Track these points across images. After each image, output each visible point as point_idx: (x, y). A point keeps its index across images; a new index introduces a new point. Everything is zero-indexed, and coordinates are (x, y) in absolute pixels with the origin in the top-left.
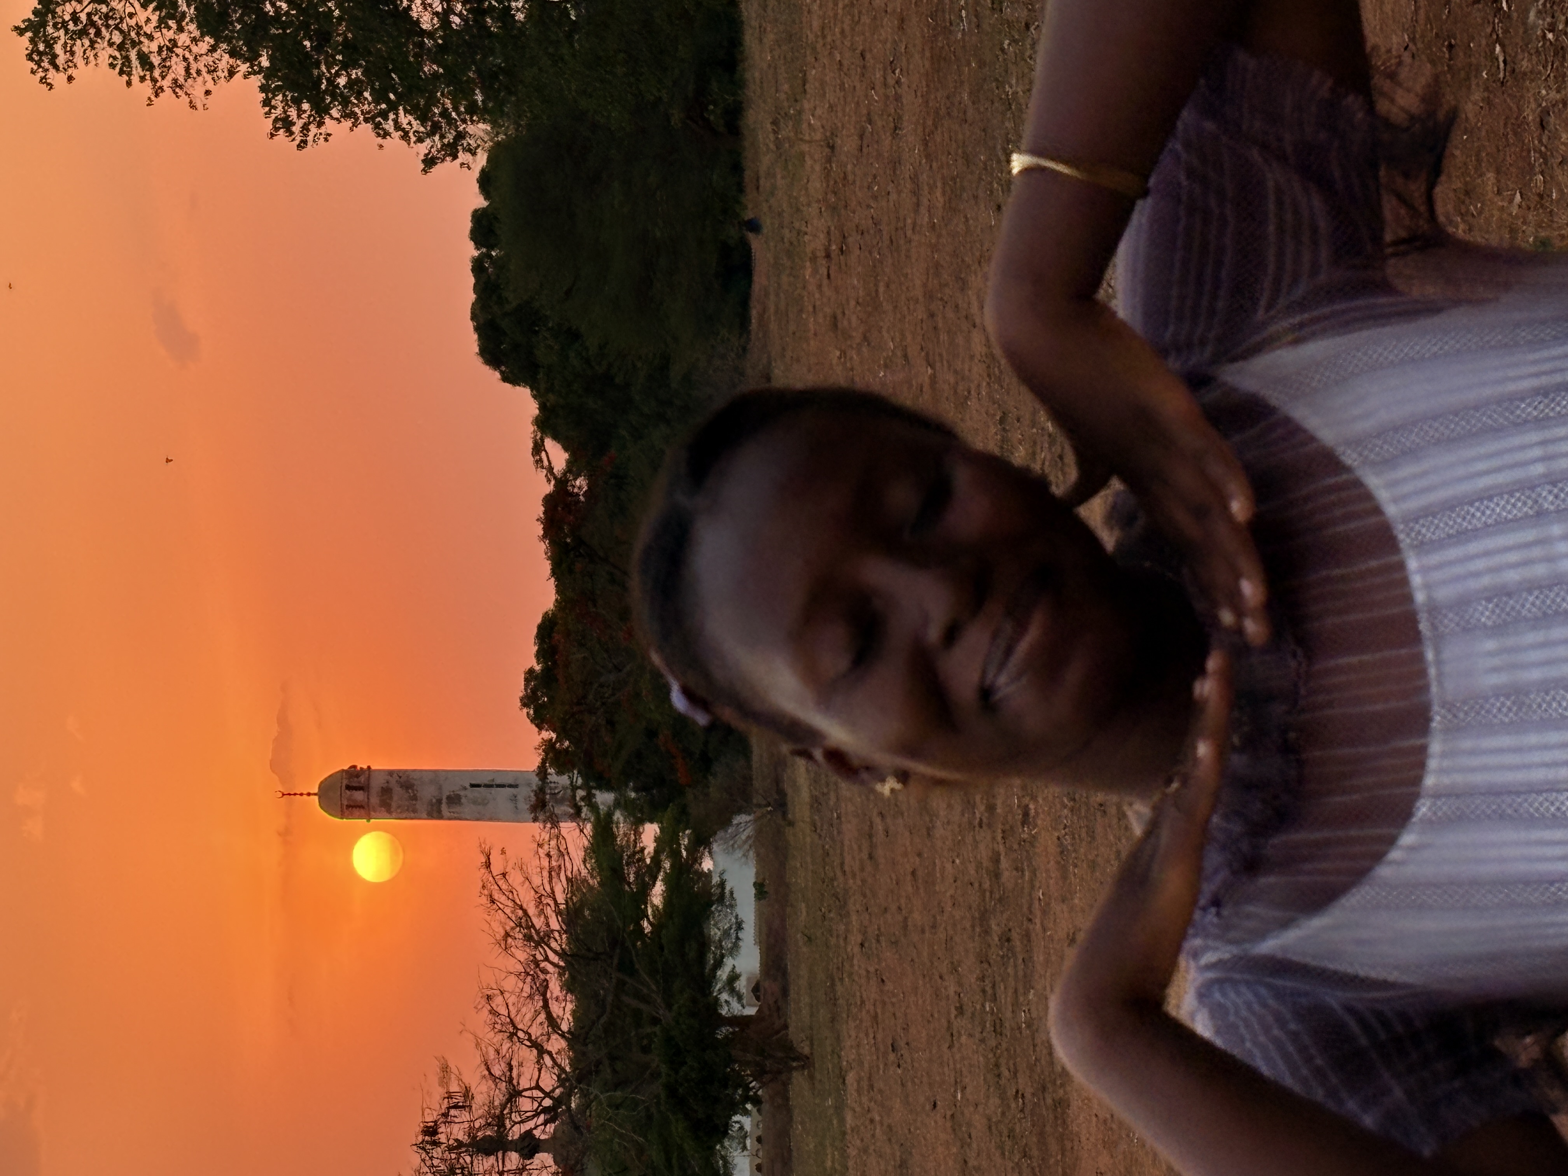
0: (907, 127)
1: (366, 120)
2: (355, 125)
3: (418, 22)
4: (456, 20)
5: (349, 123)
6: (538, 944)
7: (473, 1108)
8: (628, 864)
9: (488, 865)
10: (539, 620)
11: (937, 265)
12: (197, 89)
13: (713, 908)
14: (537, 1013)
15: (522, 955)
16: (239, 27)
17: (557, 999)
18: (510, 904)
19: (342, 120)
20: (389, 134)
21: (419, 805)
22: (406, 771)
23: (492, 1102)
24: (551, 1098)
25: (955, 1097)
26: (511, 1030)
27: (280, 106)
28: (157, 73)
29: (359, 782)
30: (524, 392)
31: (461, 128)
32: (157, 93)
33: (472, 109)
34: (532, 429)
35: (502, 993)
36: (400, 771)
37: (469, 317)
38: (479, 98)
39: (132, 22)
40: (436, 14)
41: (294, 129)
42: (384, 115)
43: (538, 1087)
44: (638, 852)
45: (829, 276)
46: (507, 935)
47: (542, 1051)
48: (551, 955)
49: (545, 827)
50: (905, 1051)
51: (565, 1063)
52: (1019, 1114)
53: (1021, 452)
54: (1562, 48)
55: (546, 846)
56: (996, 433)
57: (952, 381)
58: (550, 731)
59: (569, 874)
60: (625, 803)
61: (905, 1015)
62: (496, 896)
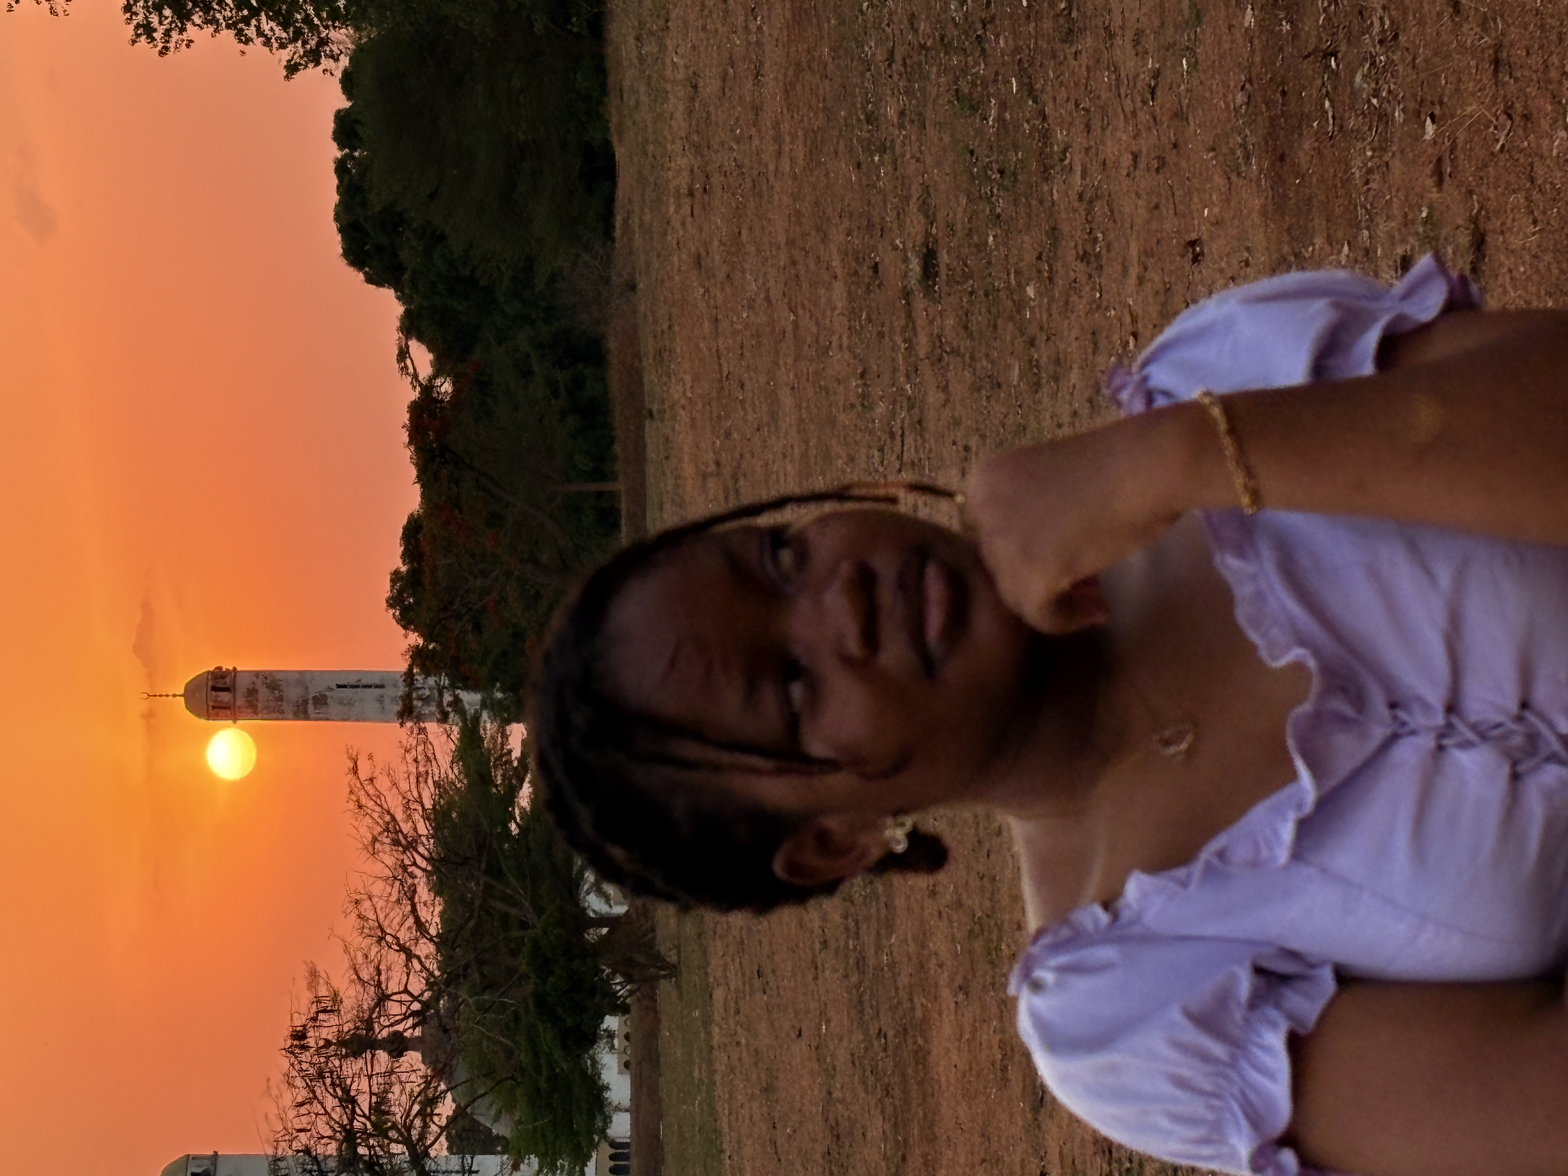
0: (770, 74)
1: (228, 27)
2: (217, 31)
5: (211, 29)
6: (406, 849)
7: (342, 1012)
8: (495, 767)
9: (355, 770)
10: (405, 521)
11: (798, 214)
14: (405, 918)
15: (389, 860)
17: (425, 902)
18: (378, 809)
19: (205, 26)
20: (252, 40)
21: (285, 706)
22: (272, 671)
23: (360, 1006)
24: (420, 1002)
25: (820, 1029)
26: (380, 934)
27: (142, 12)
29: (225, 683)
30: (388, 294)
31: (323, 35)
33: (335, 16)
34: (397, 336)
35: (370, 897)
36: (266, 671)
37: (332, 218)
38: (341, 4)
41: (155, 35)
42: (246, 21)
43: (406, 991)
44: (506, 754)
45: (692, 215)
46: (375, 840)
47: (410, 955)
48: (419, 861)
49: (412, 733)
50: (771, 978)
51: (433, 966)
52: (882, 1055)
53: (881, 408)
54: (1386, 115)
55: (414, 752)
56: (857, 386)
57: (814, 330)
58: (416, 634)
59: (436, 778)
60: (491, 704)
61: (771, 944)
62: (364, 802)
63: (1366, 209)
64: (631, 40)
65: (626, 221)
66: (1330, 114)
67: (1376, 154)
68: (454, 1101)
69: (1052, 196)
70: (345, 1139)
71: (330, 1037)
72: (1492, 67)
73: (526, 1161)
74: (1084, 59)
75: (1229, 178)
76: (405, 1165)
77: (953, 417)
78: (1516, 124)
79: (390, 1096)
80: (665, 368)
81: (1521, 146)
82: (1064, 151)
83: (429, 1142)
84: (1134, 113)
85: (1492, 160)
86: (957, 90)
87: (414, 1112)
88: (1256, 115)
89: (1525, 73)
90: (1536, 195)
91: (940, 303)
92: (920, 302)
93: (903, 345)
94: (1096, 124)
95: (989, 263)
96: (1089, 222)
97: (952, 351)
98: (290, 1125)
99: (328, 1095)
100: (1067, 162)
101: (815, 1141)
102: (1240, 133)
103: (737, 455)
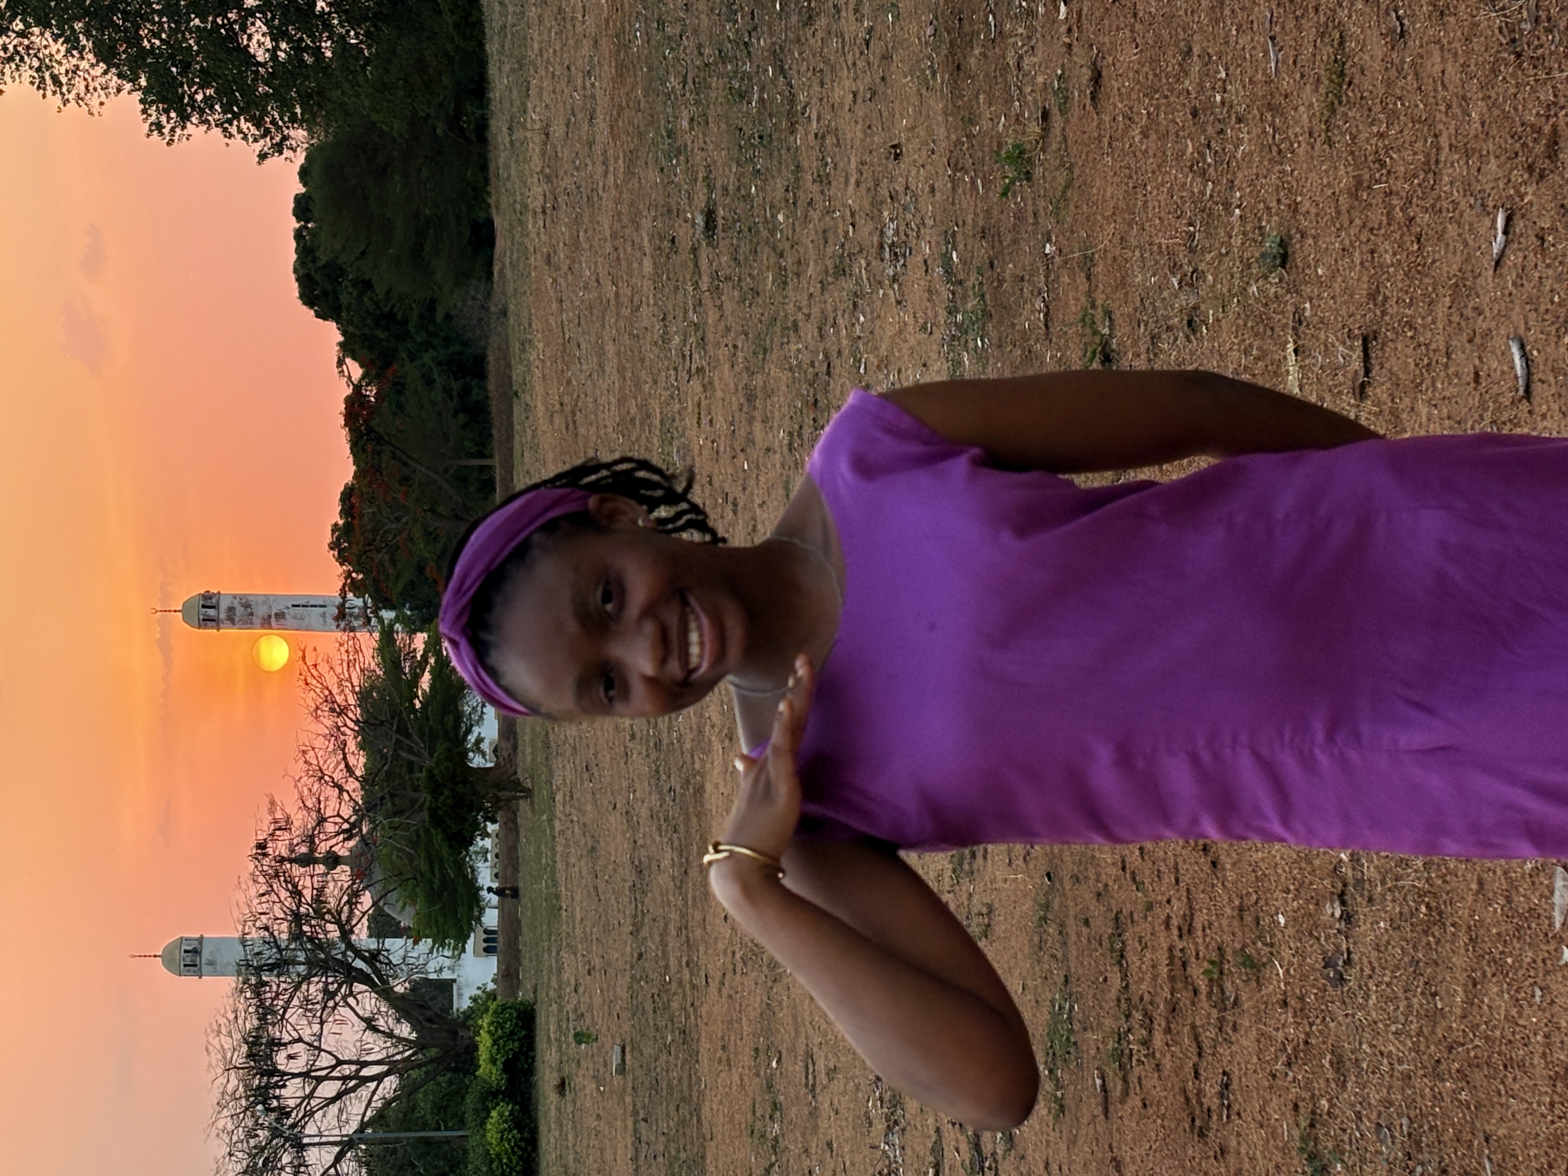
0: (600, 117)
1: (217, 126)
2: (209, 128)
3: (254, 57)
4: (282, 55)
5: (205, 127)
6: (339, 715)
7: (293, 830)
8: (405, 660)
9: (304, 658)
10: (342, 487)
11: (619, 213)
12: (94, 102)
14: (338, 763)
15: (328, 722)
16: (124, 56)
17: (353, 753)
18: (320, 686)
19: (200, 125)
20: (233, 136)
21: (254, 619)
22: (246, 595)
23: (306, 826)
24: (348, 823)
25: (629, 798)
26: (320, 775)
27: (155, 114)
28: (64, 89)
29: (212, 603)
30: (331, 326)
31: (285, 133)
32: (66, 102)
33: (293, 119)
34: (337, 352)
35: (313, 749)
36: (241, 595)
38: (298, 110)
39: (47, 52)
40: (268, 50)
41: (164, 131)
42: (230, 122)
43: (339, 815)
44: (412, 652)
45: (544, 226)
46: (317, 708)
47: (341, 790)
48: (349, 722)
49: (346, 633)
50: (595, 770)
51: (358, 798)
52: (671, 803)
53: (677, 340)
55: (346, 646)
56: (659, 329)
57: (630, 295)
58: (348, 567)
59: (362, 665)
60: (403, 619)
61: (596, 745)
62: (309, 681)
64: (505, 131)
65: (501, 271)
66: (993, 25)
68: (372, 894)
69: (796, 143)
70: (294, 920)
71: (284, 847)
73: (423, 941)
74: (819, 35)
75: (921, 94)
76: (337, 939)
77: (726, 326)
79: (326, 890)
82: (805, 108)
83: (354, 923)
84: (854, 64)
86: (730, 88)
87: (343, 902)
88: (940, 41)
90: (1138, 26)
91: (717, 247)
92: (704, 252)
93: (691, 288)
94: (827, 80)
95: (753, 207)
96: (822, 153)
97: (726, 280)
98: (254, 910)
99: (282, 889)
100: (807, 115)
101: (624, 880)
102: (929, 58)
103: (575, 396)
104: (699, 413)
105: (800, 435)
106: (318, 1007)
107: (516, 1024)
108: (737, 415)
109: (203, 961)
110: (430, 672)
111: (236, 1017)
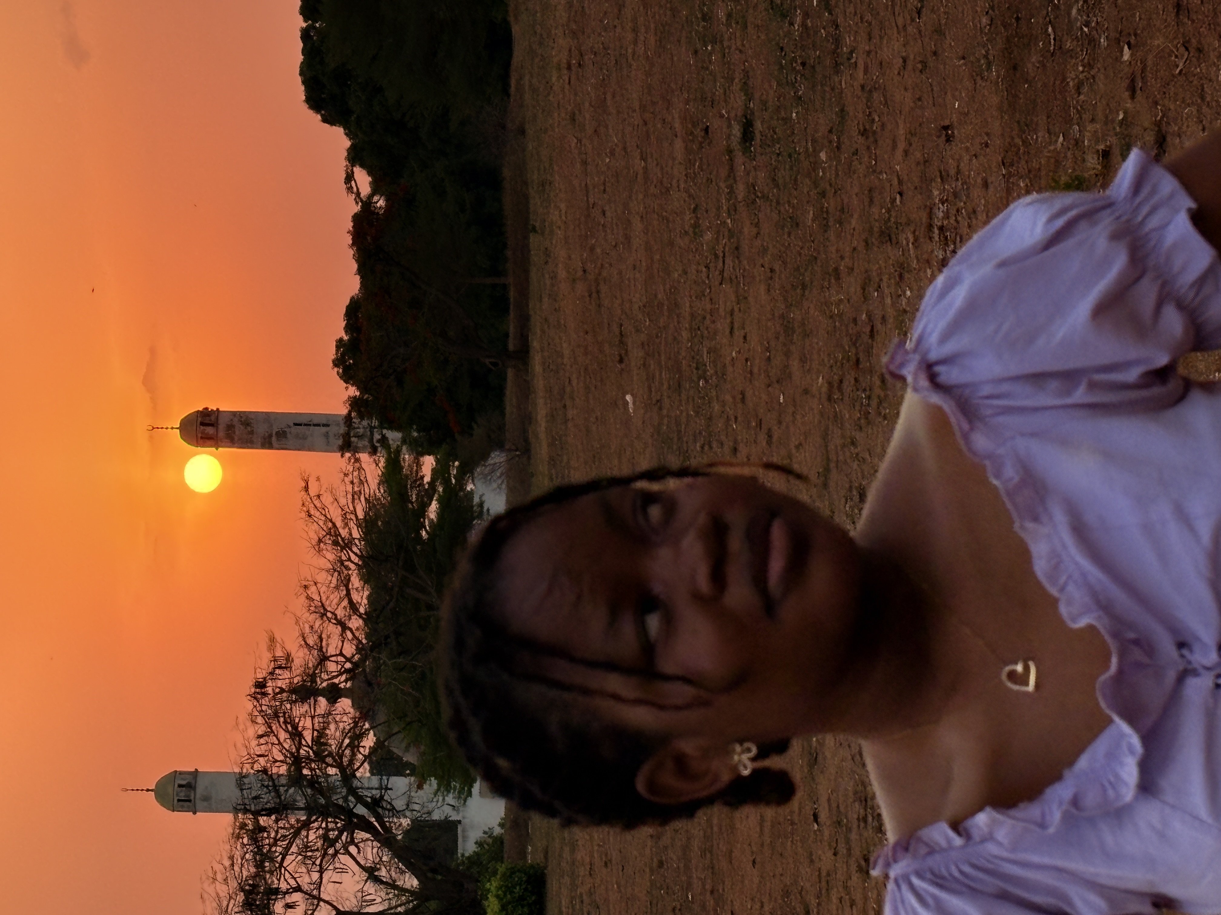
6: (343, 549)
7: (293, 669)
8: (412, 488)
9: (306, 489)
10: (347, 302)
11: (650, 86)
13: (474, 522)
14: (341, 600)
15: (331, 556)
17: (357, 589)
18: (323, 518)
21: (255, 438)
22: (245, 412)
23: (307, 664)
24: (351, 662)
26: (322, 611)
29: (211, 420)
30: (339, 131)
34: (345, 164)
35: (316, 584)
36: (241, 412)
37: (298, 72)
43: (341, 654)
44: (419, 479)
45: (569, 83)
46: (320, 541)
47: (344, 628)
48: (353, 557)
49: (350, 461)
51: (362, 637)
53: (709, 236)
54: (1094, 40)
55: (351, 476)
56: (690, 219)
57: (659, 175)
58: (354, 388)
59: (367, 496)
60: (410, 441)
62: (312, 512)
63: (1077, 110)
66: (1052, 37)
67: (1086, 69)
68: (375, 735)
69: (841, 85)
70: (293, 763)
71: (284, 687)
72: (1175, 10)
73: (428, 782)
75: (975, 80)
76: (338, 783)
77: (762, 245)
78: (1192, 54)
79: (328, 732)
80: (546, 196)
81: (1195, 72)
82: (851, 52)
83: (356, 767)
84: (905, 28)
85: (1173, 80)
86: (772, 1)
87: (345, 745)
88: (997, 35)
89: (1200, 17)
90: (1205, 109)
91: (754, 160)
92: (739, 158)
93: (726, 190)
94: (876, 34)
95: (793, 133)
96: (869, 108)
97: (763, 197)
98: (252, 752)
99: (281, 730)
100: (853, 61)
102: (984, 47)
103: (599, 265)
104: (732, 323)
105: (840, 389)
106: (318, 854)
107: (526, 889)
108: (773, 344)
109: (198, 796)
110: (439, 501)
111: (232, 865)
